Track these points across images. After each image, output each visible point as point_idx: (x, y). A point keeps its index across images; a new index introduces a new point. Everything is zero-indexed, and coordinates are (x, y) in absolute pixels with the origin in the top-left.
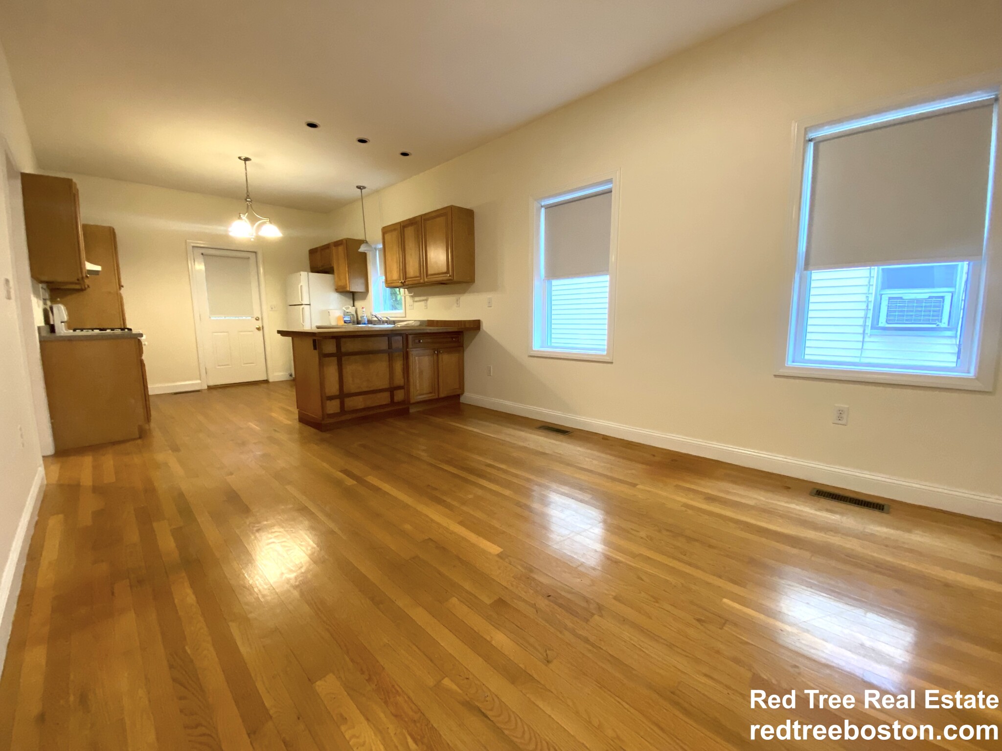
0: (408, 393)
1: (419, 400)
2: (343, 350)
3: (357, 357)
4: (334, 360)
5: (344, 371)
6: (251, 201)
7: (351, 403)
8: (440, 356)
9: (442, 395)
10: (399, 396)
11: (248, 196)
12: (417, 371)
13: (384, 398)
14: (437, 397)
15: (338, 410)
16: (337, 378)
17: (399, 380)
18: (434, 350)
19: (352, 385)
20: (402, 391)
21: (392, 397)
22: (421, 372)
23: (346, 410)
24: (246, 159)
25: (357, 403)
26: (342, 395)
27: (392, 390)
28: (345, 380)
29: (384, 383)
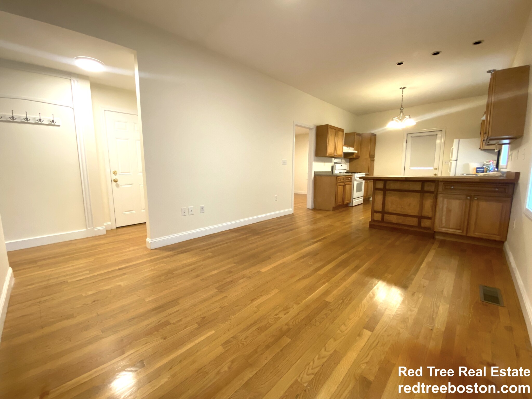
0: (433, 223)
1: (440, 231)
2: (387, 187)
3: (396, 192)
4: (381, 192)
5: (386, 199)
7: (387, 217)
8: (475, 203)
9: (471, 234)
10: (426, 223)
11: (402, 107)
12: (445, 209)
13: (414, 222)
14: (464, 234)
15: (380, 219)
16: (381, 202)
17: (427, 211)
18: (467, 196)
19: (390, 207)
20: (429, 220)
21: (419, 223)
22: (449, 211)
23: (384, 220)
24: (404, 88)
25: (394, 219)
26: (384, 212)
27: (420, 218)
28: (386, 204)
29: (415, 212)
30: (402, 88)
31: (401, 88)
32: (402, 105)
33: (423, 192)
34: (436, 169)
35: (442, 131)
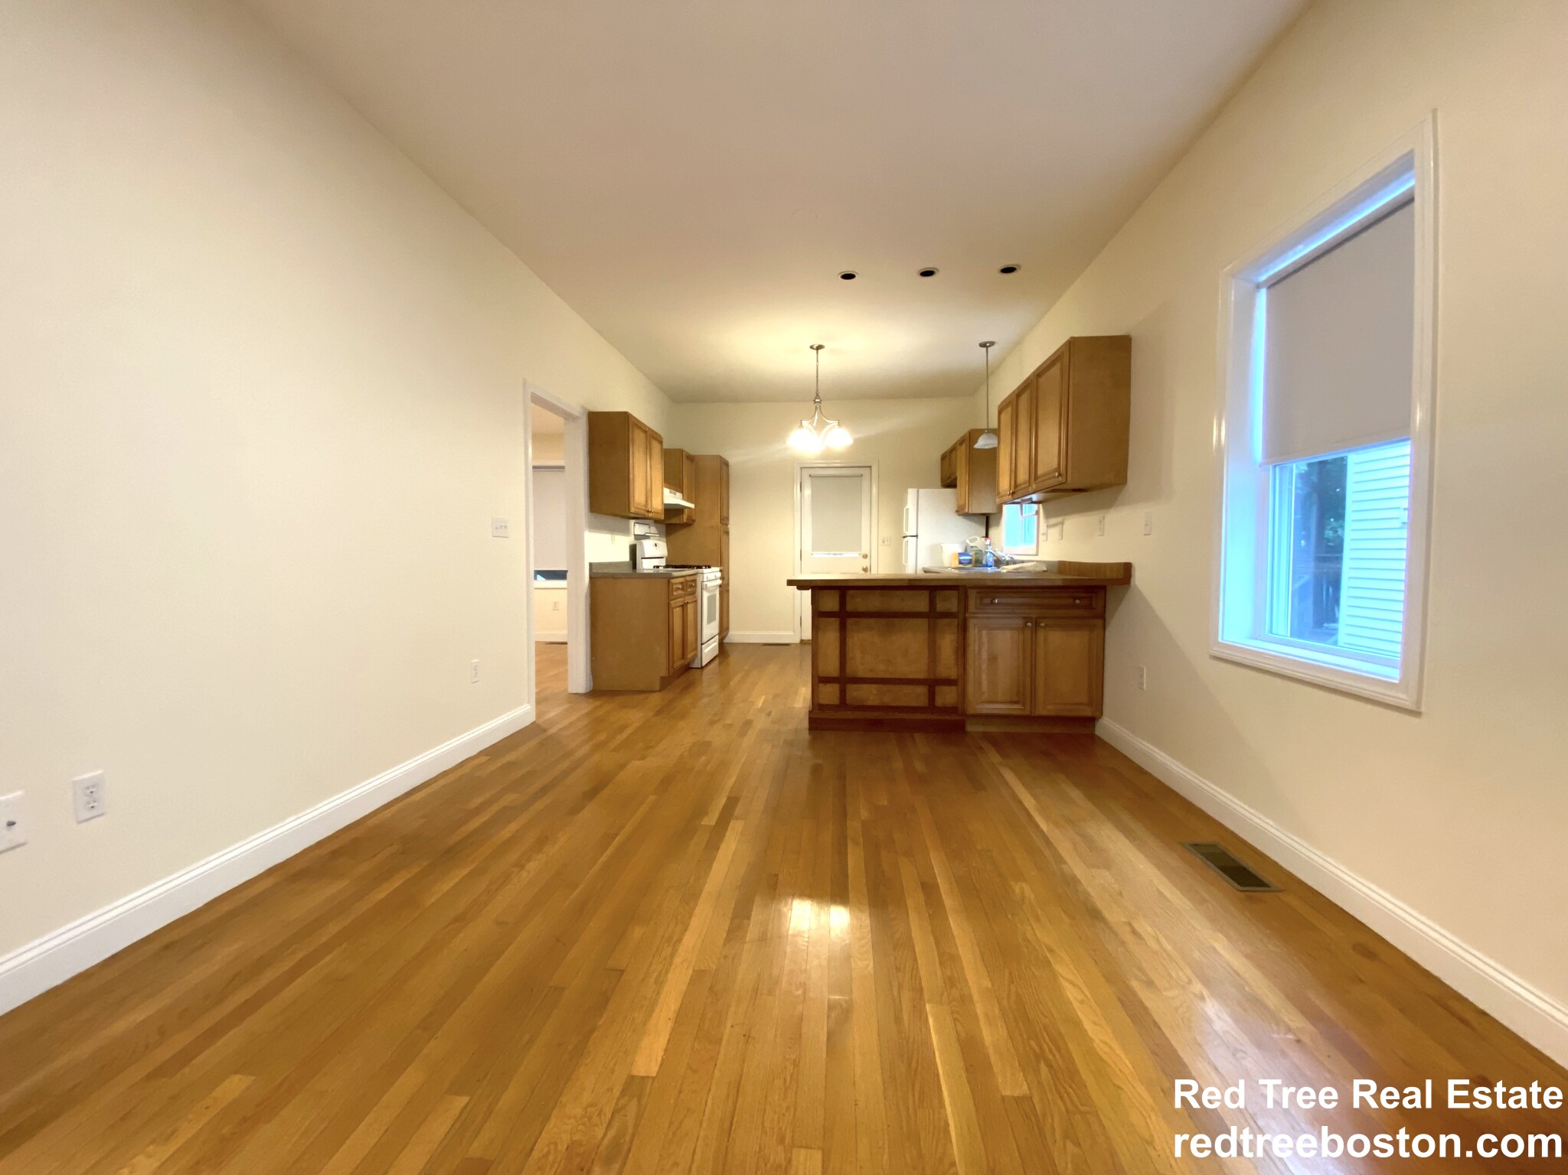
0: (963, 694)
1: (979, 712)
2: (850, 607)
3: (872, 621)
4: (835, 622)
5: (849, 642)
6: (819, 402)
7: (857, 693)
8: (1041, 634)
9: (1042, 710)
10: (947, 696)
11: (817, 395)
12: (984, 656)
13: (915, 696)
14: (1027, 712)
15: (836, 701)
16: (837, 652)
17: (947, 666)
18: (1026, 619)
19: (861, 663)
20: (954, 688)
21: (932, 696)
22: (993, 659)
23: (848, 702)
24: (820, 347)
25: (869, 695)
26: (844, 680)
27: (933, 684)
28: (849, 655)
29: (918, 670)
30: (815, 347)
31: (812, 347)
32: (817, 390)
33: (933, 615)
34: (865, 556)
35: (870, 467)
